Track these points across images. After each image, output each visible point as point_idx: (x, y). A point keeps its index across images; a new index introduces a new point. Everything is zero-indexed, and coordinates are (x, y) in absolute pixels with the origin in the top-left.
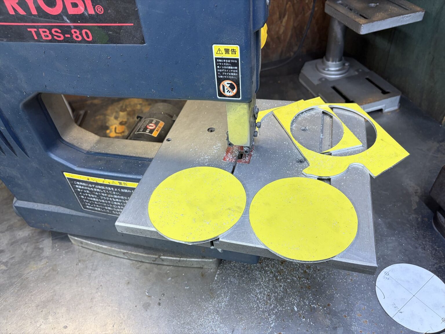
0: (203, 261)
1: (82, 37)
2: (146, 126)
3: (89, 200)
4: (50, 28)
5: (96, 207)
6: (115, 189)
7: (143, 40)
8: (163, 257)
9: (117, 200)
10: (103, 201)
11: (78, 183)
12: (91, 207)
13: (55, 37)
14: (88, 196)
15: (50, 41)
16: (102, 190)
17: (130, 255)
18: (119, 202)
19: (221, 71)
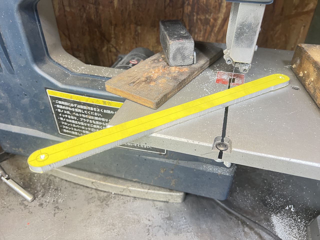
0: (170, 195)
2: (129, 61)
5: (73, 131)
6: (97, 110)
8: (131, 188)
9: (97, 123)
10: (82, 124)
11: (60, 102)
12: (68, 131)
14: (67, 118)
16: (84, 110)
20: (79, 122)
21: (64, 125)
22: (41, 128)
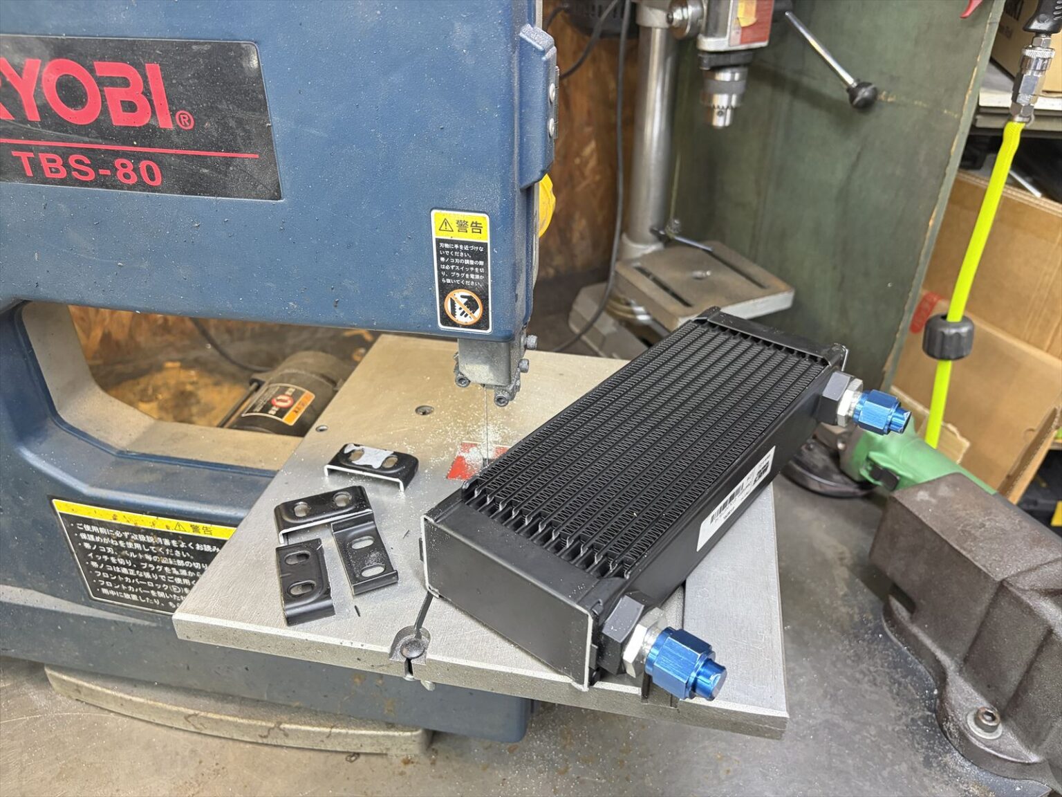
0: (388, 737)
1: (140, 176)
2: (272, 399)
3: (109, 572)
4: (65, 154)
5: (127, 591)
6: (181, 544)
7: (278, 190)
8: (287, 726)
9: (184, 572)
10: (147, 575)
11: (87, 528)
12: (113, 593)
13: (75, 174)
14: (109, 562)
15: (63, 182)
16: (148, 545)
17: (203, 721)
18: (186, 577)
19: (447, 267)
20: (138, 572)
21: (101, 578)
22: (45, 586)
